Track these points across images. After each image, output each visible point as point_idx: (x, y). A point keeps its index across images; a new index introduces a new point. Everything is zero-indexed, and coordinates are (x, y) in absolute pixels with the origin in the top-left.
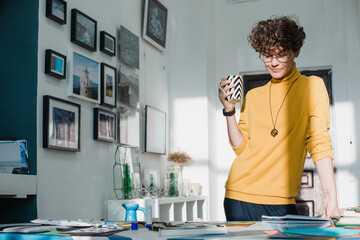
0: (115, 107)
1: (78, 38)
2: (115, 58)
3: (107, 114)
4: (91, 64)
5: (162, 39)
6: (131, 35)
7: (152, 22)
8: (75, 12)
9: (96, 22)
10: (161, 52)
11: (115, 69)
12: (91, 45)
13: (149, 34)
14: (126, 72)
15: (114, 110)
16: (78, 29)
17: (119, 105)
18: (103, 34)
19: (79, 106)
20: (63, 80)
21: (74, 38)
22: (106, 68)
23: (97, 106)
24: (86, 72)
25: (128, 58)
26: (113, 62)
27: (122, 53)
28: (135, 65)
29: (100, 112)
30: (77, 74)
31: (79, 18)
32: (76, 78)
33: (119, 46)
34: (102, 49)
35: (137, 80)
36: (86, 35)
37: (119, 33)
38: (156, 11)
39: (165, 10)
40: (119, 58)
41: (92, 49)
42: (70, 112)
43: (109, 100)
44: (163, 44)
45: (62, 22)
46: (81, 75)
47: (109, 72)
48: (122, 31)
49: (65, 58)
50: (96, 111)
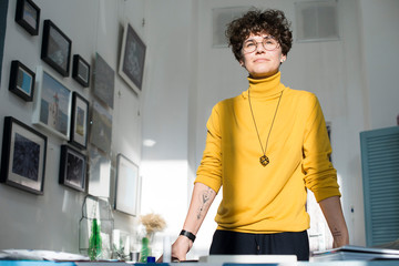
0: (85, 148)
1: (50, 56)
2: (87, 90)
3: (75, 155)
4: (62, 90)
5: (138, 79)
6: (107, 66)
7: (130, 57)
8: (48, 24)
9: (70, 42)
10: (136, 94)
11: (88, 103)
12: (64, 67)
13: (126, 71)
14: (97, 107)
15: (83, 152)
16: (51, 45)
17: (89, 147)
18: (77, 57)
19: (45, 139)
20: (31, 103)
21: (45, 56)
22: (78, 100)
23: (65, 143)
24: (56, 99)
25: (102, 92)
26: (86, 93)
27: (96, 85)
28: (107, 103)
29: (69, 151)
30: (46, 99)
31: (53, 32)
32: (44, 105)
33: (94, 76)
34: (75, 76)
35: (111, 122)
36: (59, 54)
37: (94, 61)
38: (134, 45)
39: (144, 47)
40: (93, 91)
41: (63, 74)
42: (34, 144)
43: (80, 139)
44: (139, 86)
45: (31, 32)
46: (51, 101)
47: (80, 104)
48: (97, 59)
49: (34, 75)
50: (63, 148)
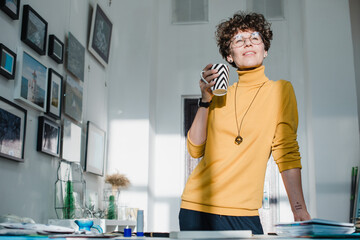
0: (59, 118)
1: (29, 37)
2: (61, 66)
3: (51, 125)
4: (40, 67)
5: (105, 54)
6: (78, 43)
7: (98, 34)
8: (27, 8)
9: (46, 24)
10: (103, 67)
11: (62, 78)
12: (41, 47)
13: (95, 47)
14: (70, 81)
15: (58, 122)
16: (30, 28)
17: (63, 117)
18: (52, 37)
19: (25, 112)
20: (11, 81)
21: (24, 37)
22: (53, 75)
23: (42, 115)
24: (35, 75)
25: (73, 67)
26: (60, 69)
27: (69, 61)
28: (79, 76)
29: (45, 122)
30: (26, 77)
31: (31, 16)
32: (24, 81)
33: (67, 53)
34: (51, 54)
35: (82, 93)
36: (37, 35)
37: (67, 40)
38: (102, 23)
39: (111, 25)
40: (66, 67)
41: (41, 52)
42: (16, 117)
43: (55, 110)
44: (106, 60)
45: (13, 16)
46: (30, 78)
47: (56, 80)
48: (69, 38)
49: (15, 56)
50: (41, 120)
